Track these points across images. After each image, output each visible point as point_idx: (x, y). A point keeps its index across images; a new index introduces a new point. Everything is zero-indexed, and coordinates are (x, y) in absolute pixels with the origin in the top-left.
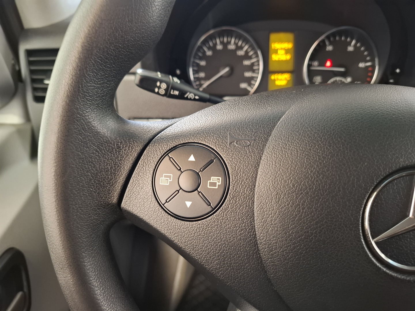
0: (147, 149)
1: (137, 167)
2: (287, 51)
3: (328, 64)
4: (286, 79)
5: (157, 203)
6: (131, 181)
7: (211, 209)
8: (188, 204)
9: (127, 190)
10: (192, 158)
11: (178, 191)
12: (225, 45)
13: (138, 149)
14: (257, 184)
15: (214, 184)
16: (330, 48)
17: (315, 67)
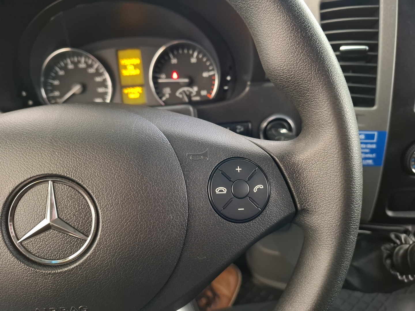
2: (136, 66)
3: (175, 76)
4: (138, 92)
12: (76, 64)
16: (174, 61)
17: (163, 79)
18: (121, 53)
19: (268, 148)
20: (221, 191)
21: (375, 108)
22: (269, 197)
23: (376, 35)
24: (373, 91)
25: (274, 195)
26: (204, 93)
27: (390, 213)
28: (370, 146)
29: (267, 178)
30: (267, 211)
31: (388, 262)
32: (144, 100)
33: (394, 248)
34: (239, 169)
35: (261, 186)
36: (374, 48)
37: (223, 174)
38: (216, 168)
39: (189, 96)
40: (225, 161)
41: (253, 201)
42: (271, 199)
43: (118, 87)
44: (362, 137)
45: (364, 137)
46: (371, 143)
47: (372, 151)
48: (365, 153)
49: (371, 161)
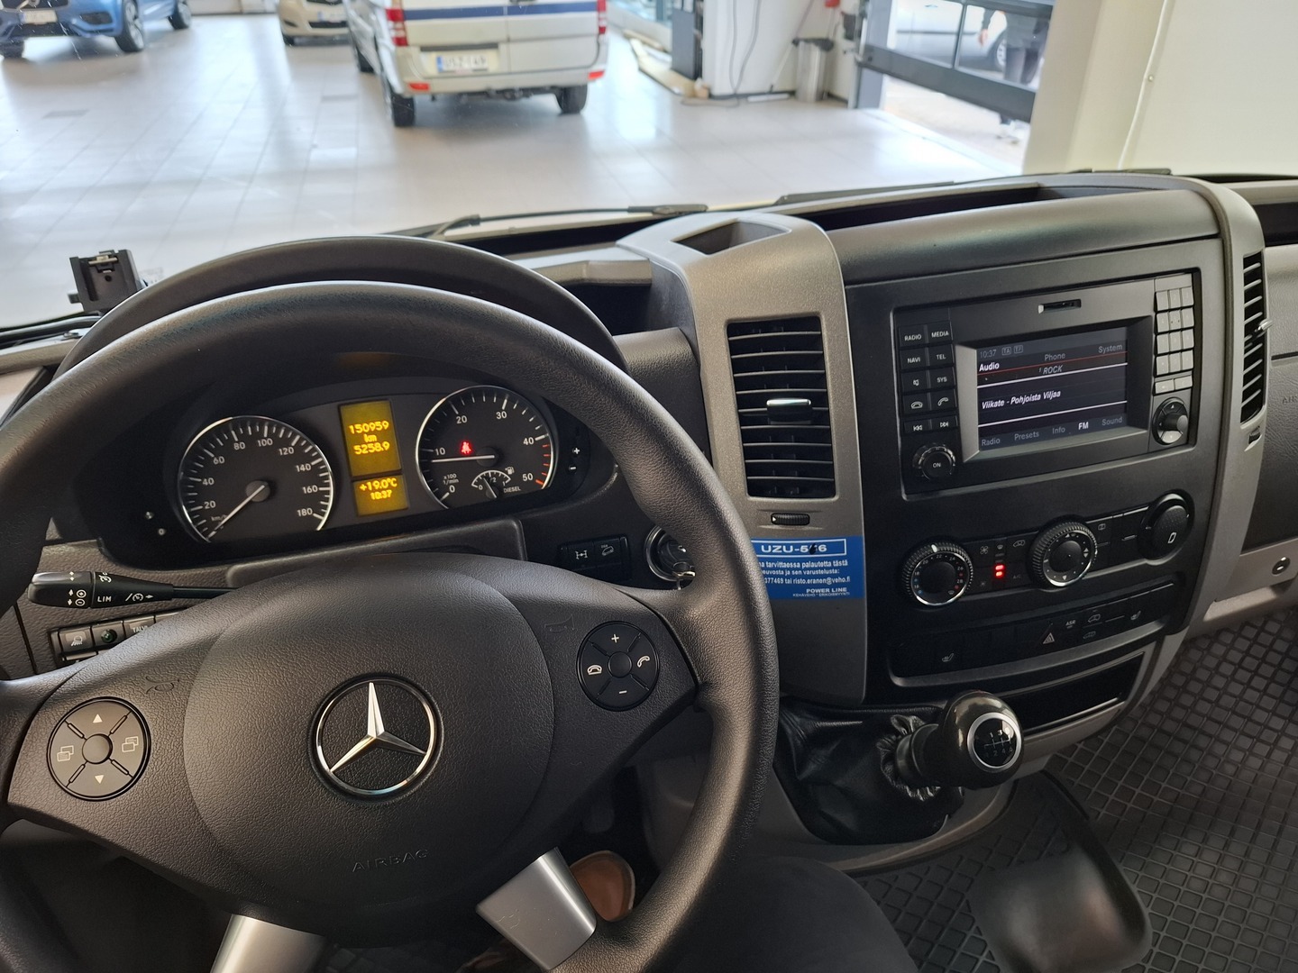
0: (36, 718)
1: (23, 746)
2: (381, 435)
3: (466, 448)
4: (390, 487)
5: (57, 787)
6: (17, 765)
7: (130, 778)
8: (99, 778)
9: (13, 778)
10: (98, 719)
11: (84, 765)
12: (251, 441)
13: (23, 721)
14: (185, 735)
15: (130, 747)
16: (462, 419)
17: (441, 456)
18: (347, 412)
19: (652, 603)
20: (596, 670)
21: (836, 498)
22: (659, 671)
23: (821, 380)
24: (829, 470)
25: (665, 668)
26: (528, 477)
27: (898, 682)
28: (837, 564)
29: (653, 645)
30: (658, 690)
31: (889, 768)
32: (401, 503)
33: (897, 741)
34: (615, 638)
35: (646, 658)
36: (822, 399)
37: (596, 646)
38: (586, 641)
39: (498, 487)
40: (596, 629)
41: (637, 678)
42: (662, 673)
43: (346, 481)
44: (822, 548)
45: (825, 549)
46: (840, 559)
47: (843, 572)
48: (833, 576)
49: (844, 589)
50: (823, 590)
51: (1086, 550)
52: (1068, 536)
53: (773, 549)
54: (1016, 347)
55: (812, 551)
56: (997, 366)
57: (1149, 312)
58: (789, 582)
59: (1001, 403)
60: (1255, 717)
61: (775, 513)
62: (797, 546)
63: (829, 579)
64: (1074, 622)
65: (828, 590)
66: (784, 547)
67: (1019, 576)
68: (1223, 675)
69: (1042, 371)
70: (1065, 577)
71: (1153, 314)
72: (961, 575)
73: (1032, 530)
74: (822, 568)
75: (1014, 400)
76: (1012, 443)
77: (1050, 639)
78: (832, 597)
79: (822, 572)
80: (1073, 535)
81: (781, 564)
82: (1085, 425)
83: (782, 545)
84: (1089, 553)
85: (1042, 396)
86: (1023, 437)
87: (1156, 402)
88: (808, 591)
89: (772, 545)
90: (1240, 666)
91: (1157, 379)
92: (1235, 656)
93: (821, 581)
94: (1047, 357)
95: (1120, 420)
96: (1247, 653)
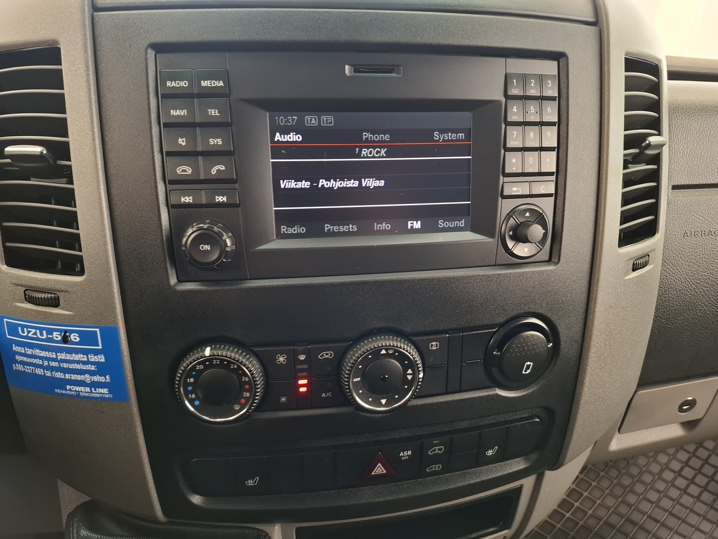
21: (85, 277)
23: (61, 128)
24: (76, 241)
27: (196, 499)
28: (93, 358)
36: (63, 151)
44: (74, 337)
45: (78, 339)
46: (96, 352)
47: (101, 369)
48: (92, 373)
49: (105, 391)
50: (82, 389)
51: (410, 371)
52: (383, 352)
53: (29, 332)
54: (324, 118)
55: (65, 340)
56: (298, 138)
57: (499, 96)
58: (48, 374)
59: (305, 184)
60: (689, 520)
61: (28, 289)
62: (50, 332)
63: (87, 376)
64: (410, 453)
65: (88, 389)
66: (38, 331)
67: (329, 394)
68: (665, 481)
69: (360, 152)
70: (383, 401)
71: (503, 100)
72: (247, 387)
73: (344, 341)
74: (78, 362)
75: (322, 182)
76: (321, 234)
77: (380, 469)
78: (93, 398)
79: (78, 367)
80: (391, 352)
81: (37, 352)
82: (417, 225)
83: (36, 328)
84: (413, 374)
85: (360, 183)
86: (336, 228)
87: (505, 207)
88: (68, 387)
89: (28, 327)
90: (679, 474)
91: (507, 179)
92: (676, 466)
93: (79, 377)
94: (366, 135)
95: (462, 223)
96: (686, 464)
